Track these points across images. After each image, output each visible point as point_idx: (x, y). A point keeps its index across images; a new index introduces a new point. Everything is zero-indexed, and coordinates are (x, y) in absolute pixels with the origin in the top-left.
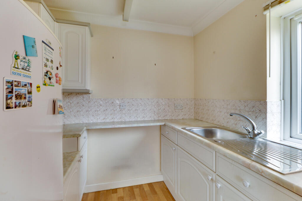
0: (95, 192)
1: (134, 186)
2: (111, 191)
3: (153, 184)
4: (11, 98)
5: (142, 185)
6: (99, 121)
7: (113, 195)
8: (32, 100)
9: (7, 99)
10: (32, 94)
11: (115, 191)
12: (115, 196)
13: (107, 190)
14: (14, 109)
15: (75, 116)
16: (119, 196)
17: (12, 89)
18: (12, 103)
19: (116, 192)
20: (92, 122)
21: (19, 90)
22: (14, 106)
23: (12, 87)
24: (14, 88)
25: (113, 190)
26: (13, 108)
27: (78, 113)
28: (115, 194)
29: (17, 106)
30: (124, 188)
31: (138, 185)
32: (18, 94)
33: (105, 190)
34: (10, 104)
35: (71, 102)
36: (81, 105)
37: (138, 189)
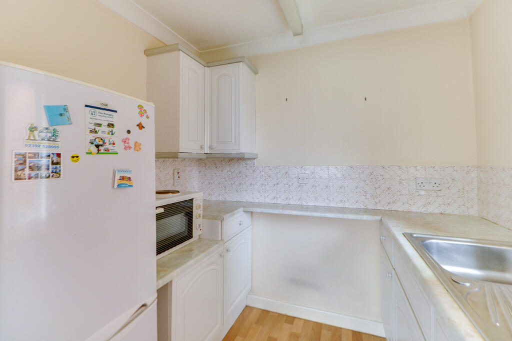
0: (262, 310)
1: (326, 325)
2: (285, 317)
3: (363, 335)
4: (23, 170)
5: (341, 328)
6: (267, 201)
7: (285, 324)
8: (60, 171)
9: (16, 171)
10: (60, 165)
11: (291, 320)
12: (287, 328)
13: (280, 314)
14: (27, 180)
15: (237, 191)
16: (294, 331)
17: (25, 161)
18: (24, 174)
19: (292, 323)
20: (257, 201)
21: (36, 162)
22: (27, 177)
23: (24, 159)
24: (28, 160)
25: (288, 317)
26: (25, 179)
27: (241, 186)
28: (290, 325)
29: (32, 177)
30: (306, 321)
31: (331, 326)
32: (34, 165)
33: (276, 313)
34: (20, 175)
35: (232, 170)
36: (243, 175)
37: (330, 333)
